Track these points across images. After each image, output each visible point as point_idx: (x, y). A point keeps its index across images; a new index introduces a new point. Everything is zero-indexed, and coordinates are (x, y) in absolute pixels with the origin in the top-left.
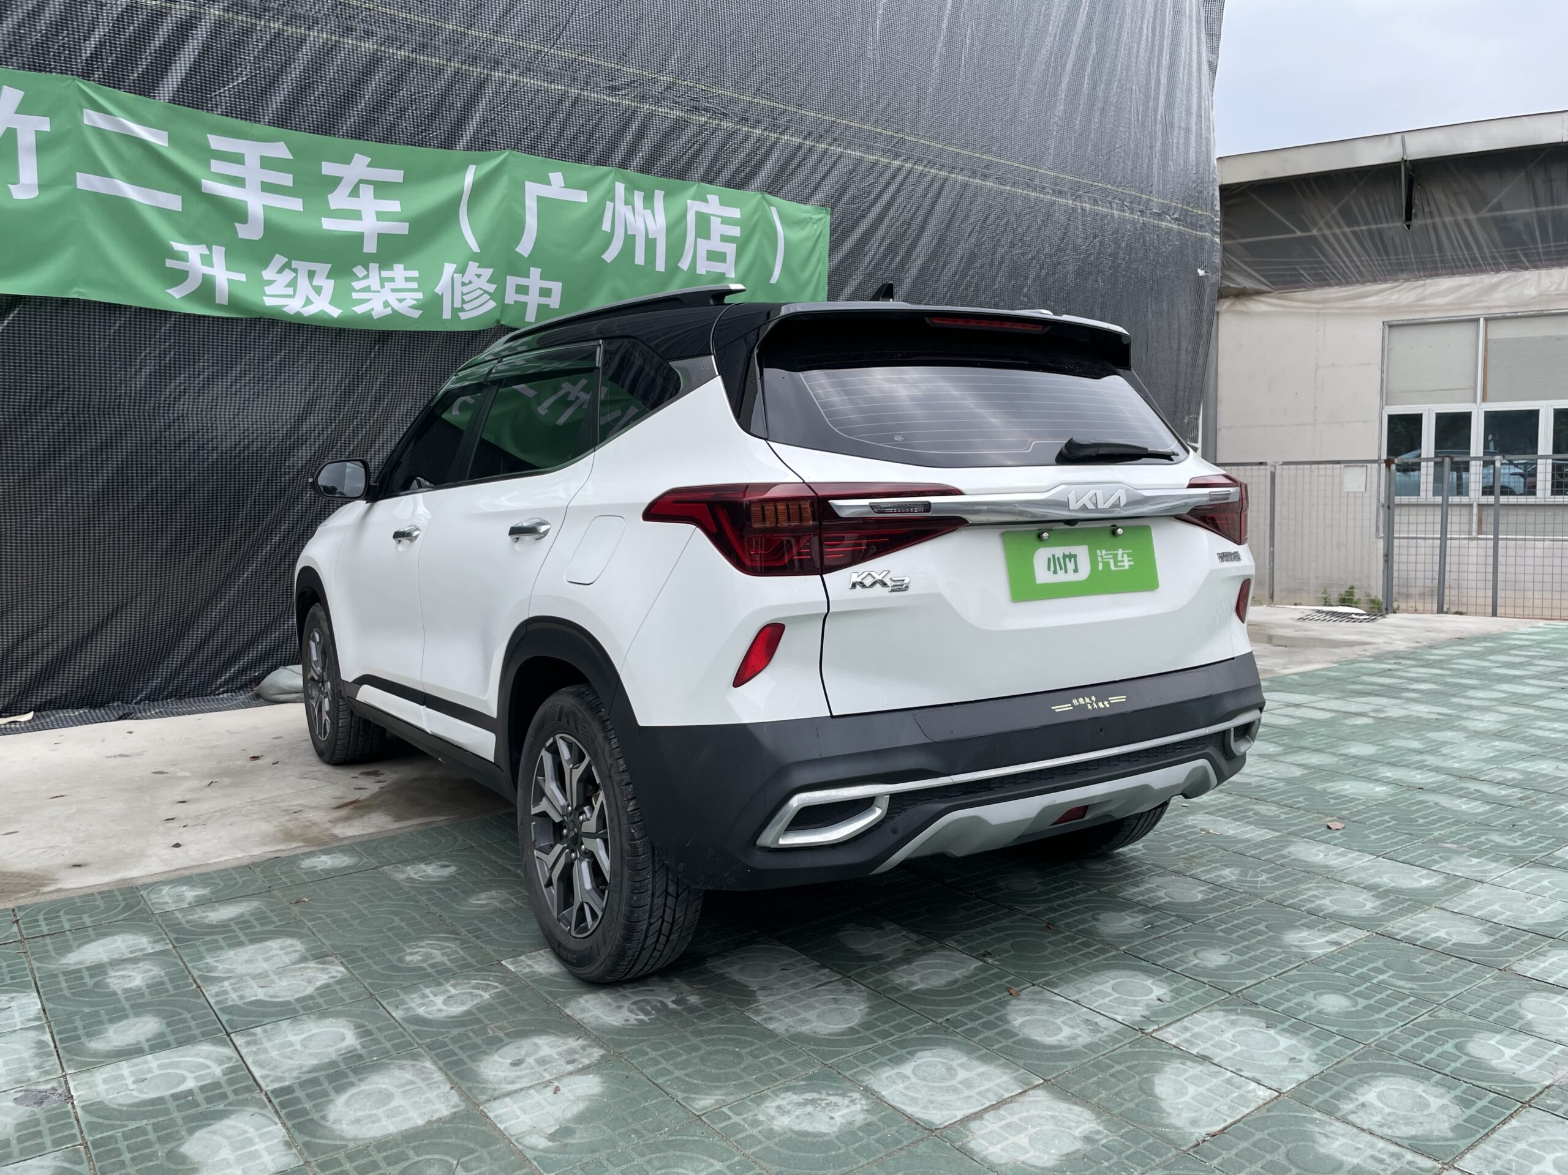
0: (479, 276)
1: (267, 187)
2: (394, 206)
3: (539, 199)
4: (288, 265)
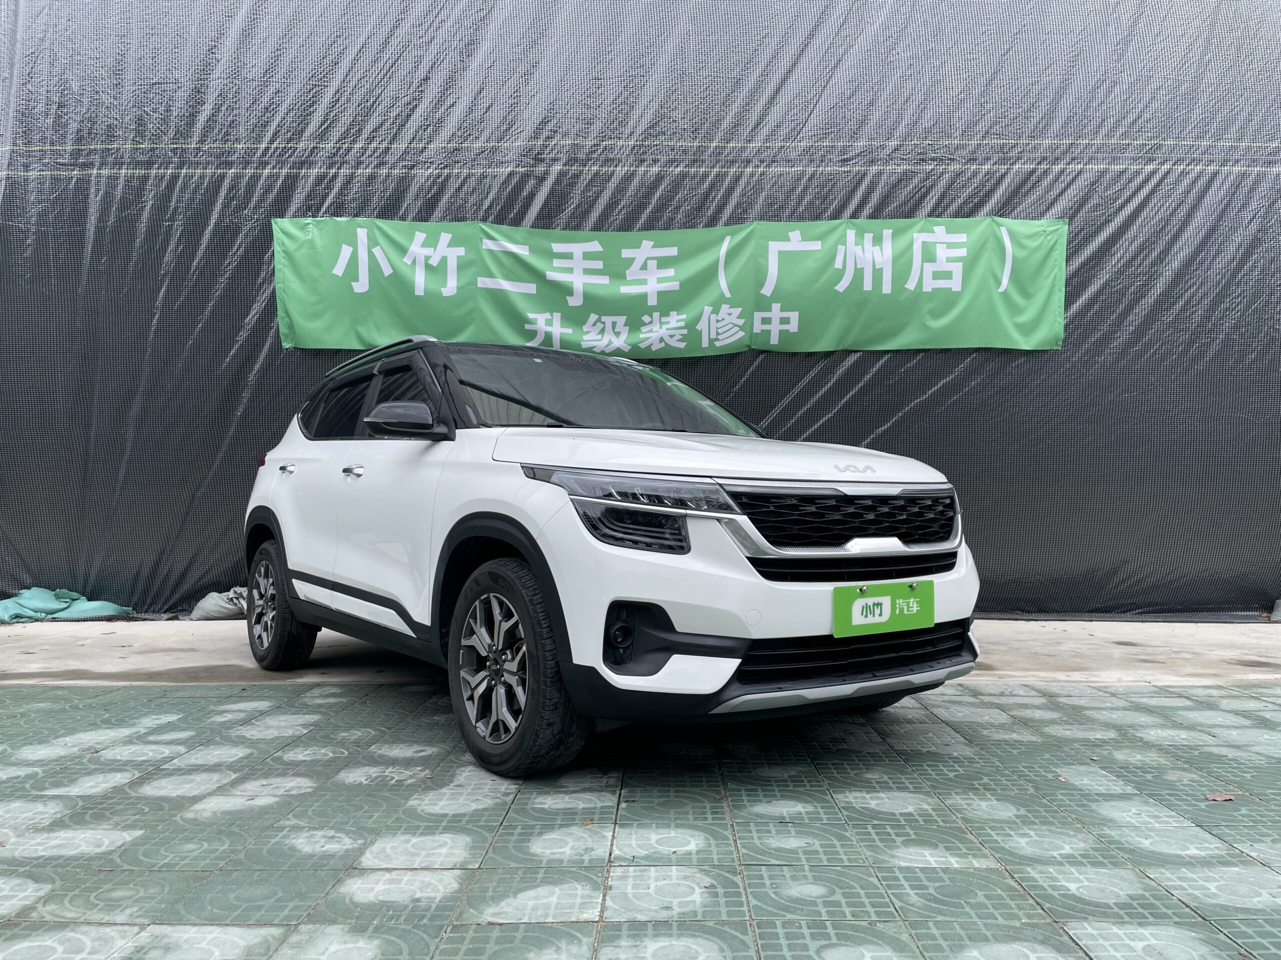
0: (730, 314)
1: (587, 272)
2: (670, 272)
3: (781, 253)
4: (599, 320)
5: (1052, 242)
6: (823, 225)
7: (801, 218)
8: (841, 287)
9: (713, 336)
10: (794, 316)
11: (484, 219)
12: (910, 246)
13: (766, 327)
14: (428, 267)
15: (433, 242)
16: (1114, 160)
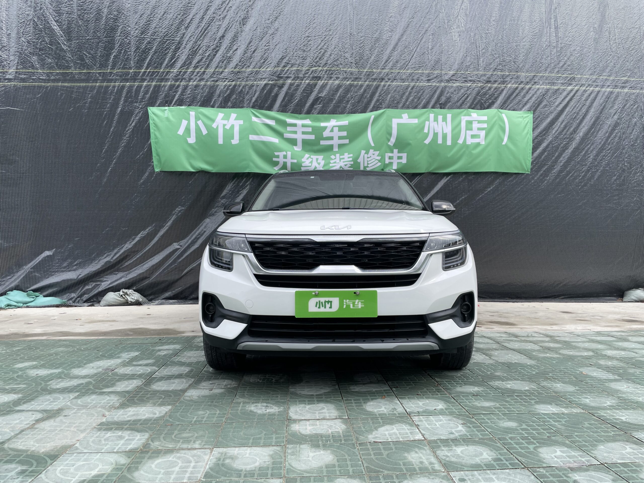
0: (374, 154)
1: (304, 133)
2: (345, 134)
3: (398, 124)
4: (310, 157)
5: (526, 122)
6: (418, 112)
7: (408, 108)
8: (427, 142)
9: (366, 165)
10: (404, 155)
11: (253, 107)
12: (460, 123)
13: (391, 161)
14: (225, 130)
15: (227, 118)
16: (553, 84)
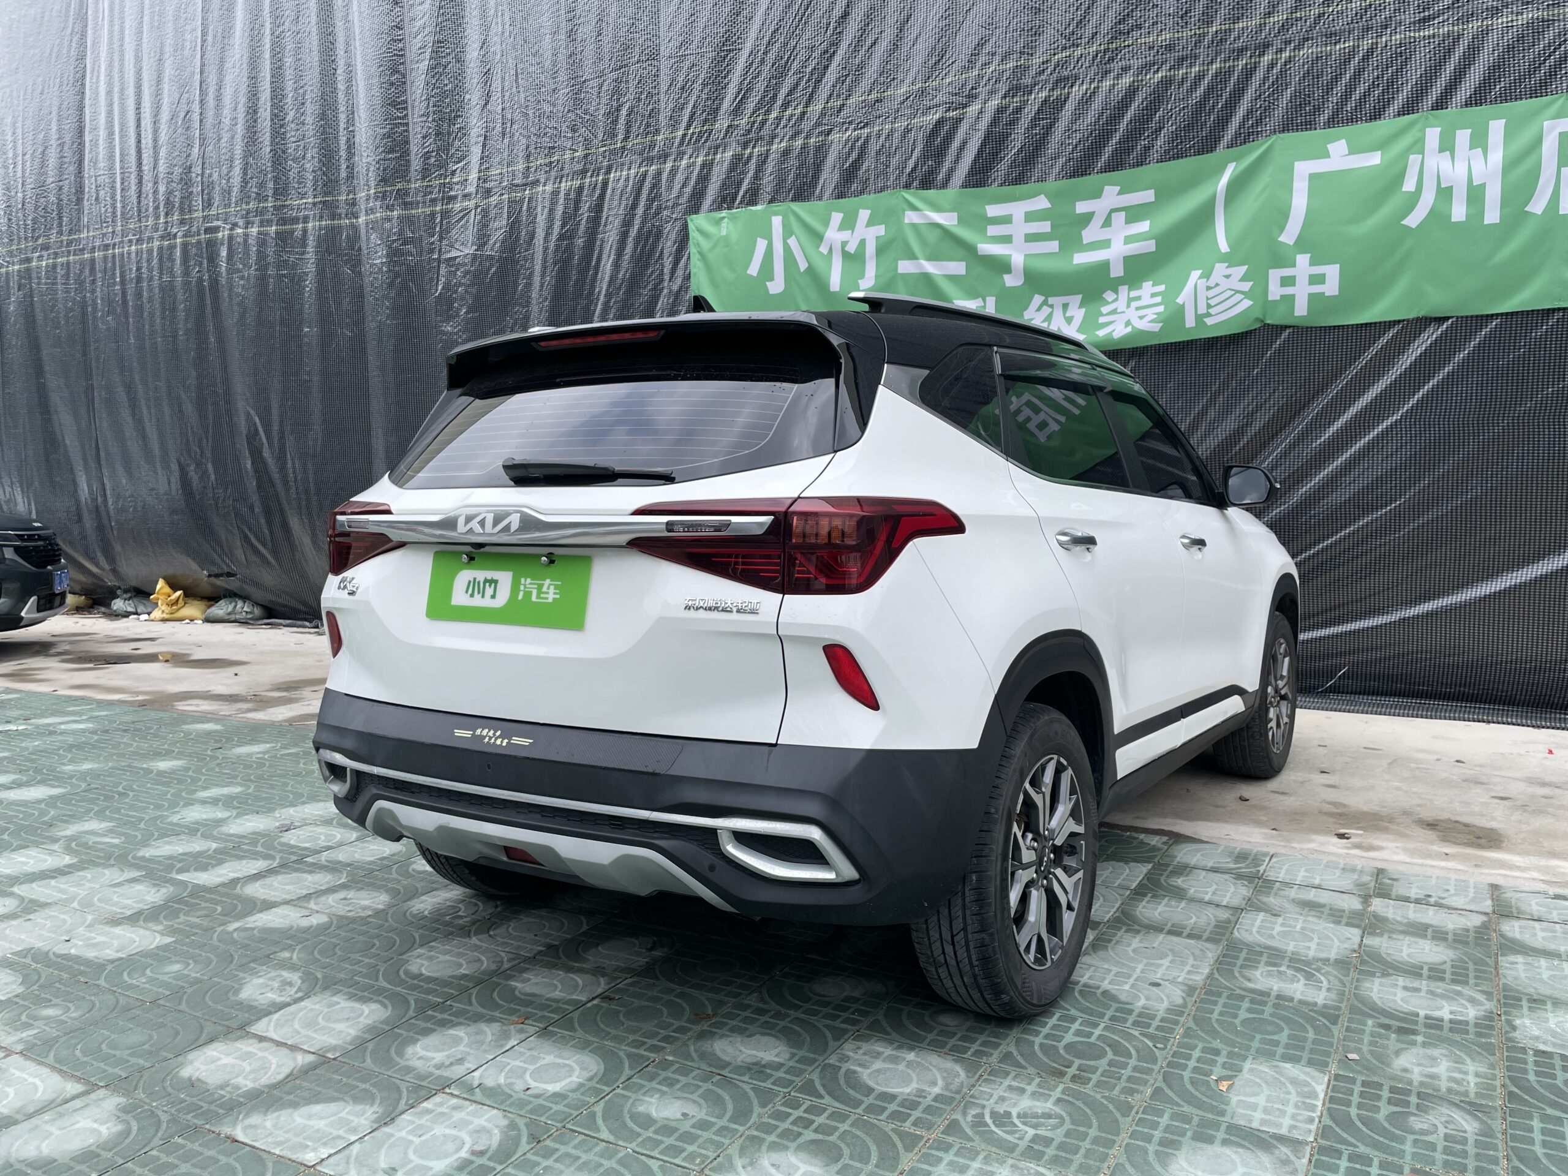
0: (1229, 277)
1: (1030, 238)
2: (1144, 226)
3: (1313, 177)
4: (1045, 303)
6: (1386, 126)
7: (1352, 120)
8: (1413, 220)
9: (1202, 310)
10: (1332, 272)
11: (907, 186)
12: (1538, 141)
13: (1288, 291)
14: (846, 255)
15: (849, 223)
